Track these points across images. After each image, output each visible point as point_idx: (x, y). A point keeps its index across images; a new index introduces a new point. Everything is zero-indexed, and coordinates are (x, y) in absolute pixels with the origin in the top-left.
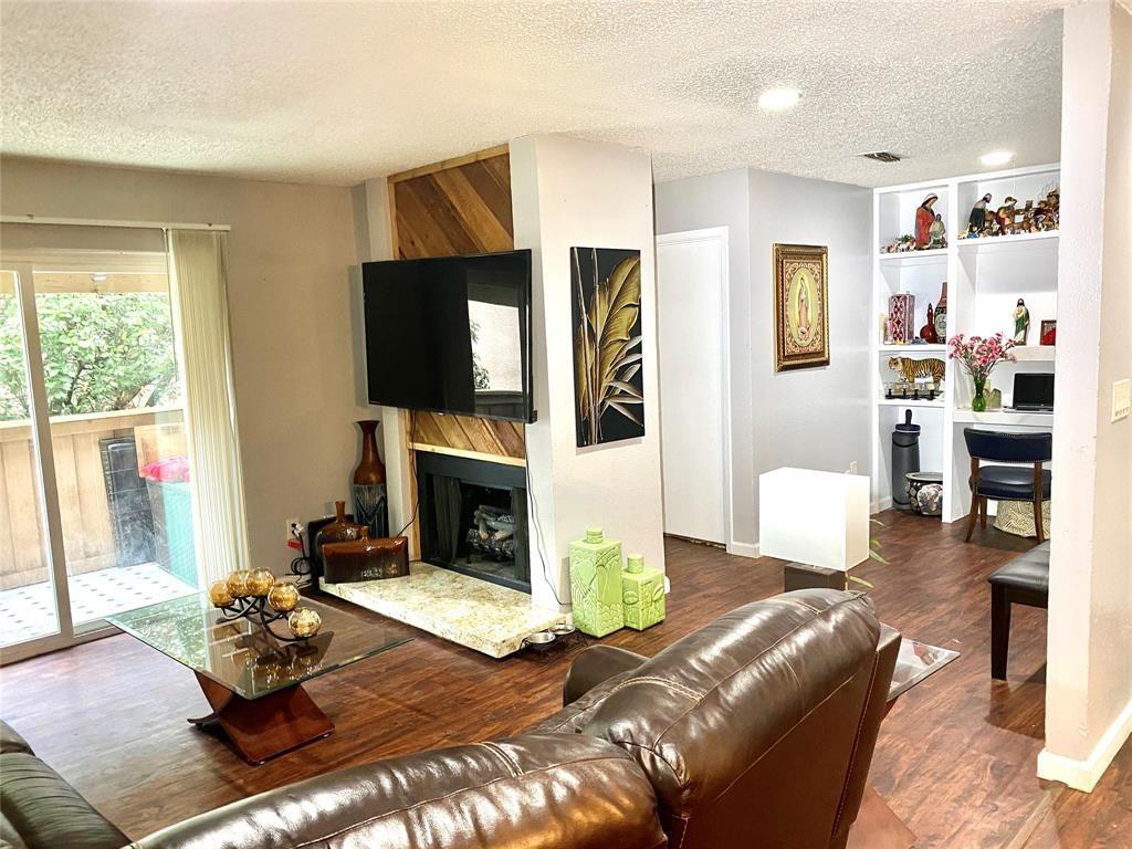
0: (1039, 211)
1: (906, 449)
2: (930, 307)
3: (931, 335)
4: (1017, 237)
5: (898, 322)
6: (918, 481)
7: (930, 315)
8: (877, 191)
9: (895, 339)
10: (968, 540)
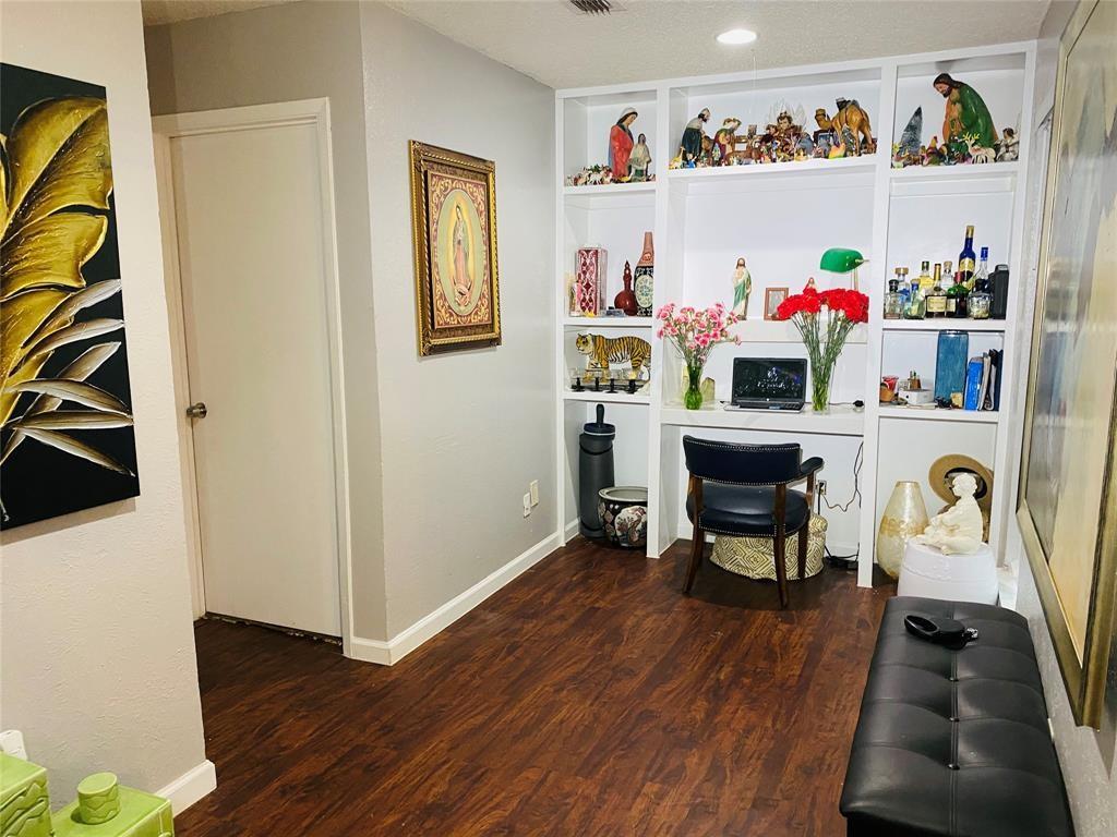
0: (767, 139)
1: (597, 456)
2: (627, 265)
3: (629, 304)
4: (744, 169)
5: (588, 286)
6: (615, 503)
7: (627, 278)
8: (560, 94)
9: (584, 309)
10: (687, 593)
